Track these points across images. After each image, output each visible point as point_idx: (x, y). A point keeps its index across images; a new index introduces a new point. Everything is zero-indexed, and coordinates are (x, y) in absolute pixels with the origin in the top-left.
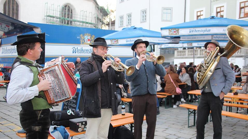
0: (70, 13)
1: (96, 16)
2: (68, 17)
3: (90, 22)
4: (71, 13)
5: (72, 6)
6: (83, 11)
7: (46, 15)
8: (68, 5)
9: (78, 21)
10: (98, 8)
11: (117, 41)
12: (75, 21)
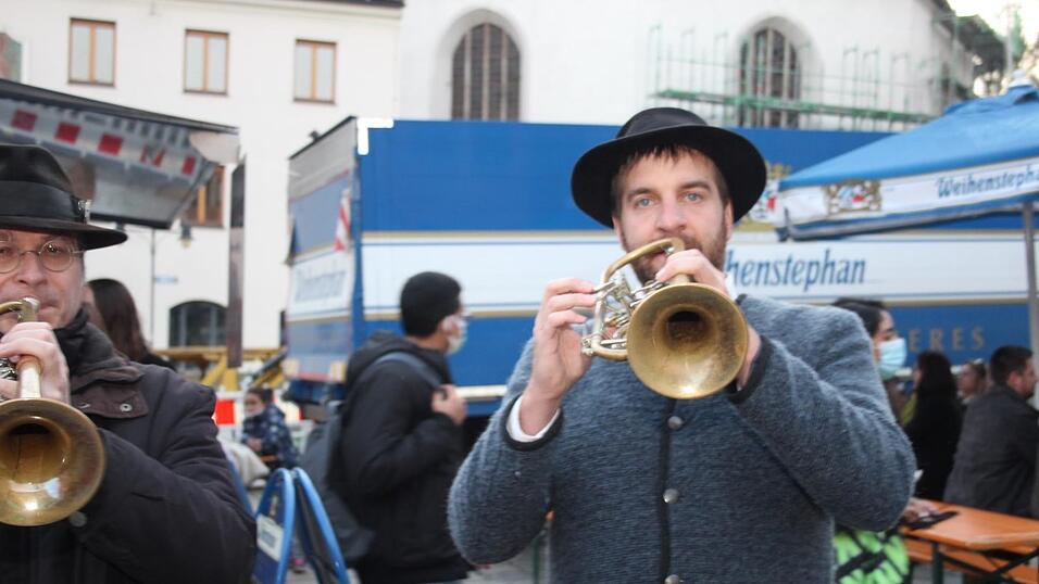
0: (786, 71)
1: (932, 71)
2: (777, 93)
3: (898, 108)
4: (793, 67)
5: (794, 27)
6: (855, 50)
7: (652, 90)
8: (771, 26)
9: (831, 111)
10: (948, 24)
11: (874, 191)
12: (812, 110)
